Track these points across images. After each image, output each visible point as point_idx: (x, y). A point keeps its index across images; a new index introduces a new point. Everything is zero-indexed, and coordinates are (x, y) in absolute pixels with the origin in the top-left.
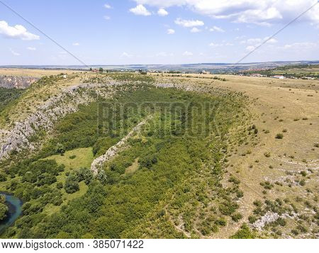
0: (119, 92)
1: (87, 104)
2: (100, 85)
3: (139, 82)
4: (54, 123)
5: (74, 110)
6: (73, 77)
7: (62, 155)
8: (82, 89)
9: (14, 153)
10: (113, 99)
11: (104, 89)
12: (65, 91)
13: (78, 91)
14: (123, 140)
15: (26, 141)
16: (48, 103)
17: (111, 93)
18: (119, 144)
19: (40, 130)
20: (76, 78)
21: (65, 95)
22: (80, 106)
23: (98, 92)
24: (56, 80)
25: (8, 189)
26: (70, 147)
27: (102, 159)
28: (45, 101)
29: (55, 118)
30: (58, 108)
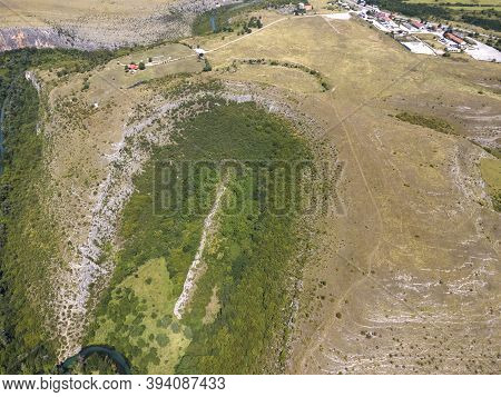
0: (177, 125)
1: (141, 170)
2: (149, 121)
3: (202, 94)
4: (114, 225)
5: (129, 191)
6: (109, 106)
7: (136, 276)
8: (129, 140)
9: (92, 285)
10: (170, 143)
11: (156, 125)
12: (110, 158)
13: (126, 149)
14: (198, 256)
15: (96, 267)
16: (100, 196)
17: (166, 131)
18: (194, 265)
19: (104, 245)
20: (113, 107)
21: (113, 168)
22: (135, 179)
23: (149, 137)
24: (85, 112)
25: (106, 340)
26: (142, 261)
27: (183, 299)
28: (95, 193)
29: (113, 218)
30: (112, 200)
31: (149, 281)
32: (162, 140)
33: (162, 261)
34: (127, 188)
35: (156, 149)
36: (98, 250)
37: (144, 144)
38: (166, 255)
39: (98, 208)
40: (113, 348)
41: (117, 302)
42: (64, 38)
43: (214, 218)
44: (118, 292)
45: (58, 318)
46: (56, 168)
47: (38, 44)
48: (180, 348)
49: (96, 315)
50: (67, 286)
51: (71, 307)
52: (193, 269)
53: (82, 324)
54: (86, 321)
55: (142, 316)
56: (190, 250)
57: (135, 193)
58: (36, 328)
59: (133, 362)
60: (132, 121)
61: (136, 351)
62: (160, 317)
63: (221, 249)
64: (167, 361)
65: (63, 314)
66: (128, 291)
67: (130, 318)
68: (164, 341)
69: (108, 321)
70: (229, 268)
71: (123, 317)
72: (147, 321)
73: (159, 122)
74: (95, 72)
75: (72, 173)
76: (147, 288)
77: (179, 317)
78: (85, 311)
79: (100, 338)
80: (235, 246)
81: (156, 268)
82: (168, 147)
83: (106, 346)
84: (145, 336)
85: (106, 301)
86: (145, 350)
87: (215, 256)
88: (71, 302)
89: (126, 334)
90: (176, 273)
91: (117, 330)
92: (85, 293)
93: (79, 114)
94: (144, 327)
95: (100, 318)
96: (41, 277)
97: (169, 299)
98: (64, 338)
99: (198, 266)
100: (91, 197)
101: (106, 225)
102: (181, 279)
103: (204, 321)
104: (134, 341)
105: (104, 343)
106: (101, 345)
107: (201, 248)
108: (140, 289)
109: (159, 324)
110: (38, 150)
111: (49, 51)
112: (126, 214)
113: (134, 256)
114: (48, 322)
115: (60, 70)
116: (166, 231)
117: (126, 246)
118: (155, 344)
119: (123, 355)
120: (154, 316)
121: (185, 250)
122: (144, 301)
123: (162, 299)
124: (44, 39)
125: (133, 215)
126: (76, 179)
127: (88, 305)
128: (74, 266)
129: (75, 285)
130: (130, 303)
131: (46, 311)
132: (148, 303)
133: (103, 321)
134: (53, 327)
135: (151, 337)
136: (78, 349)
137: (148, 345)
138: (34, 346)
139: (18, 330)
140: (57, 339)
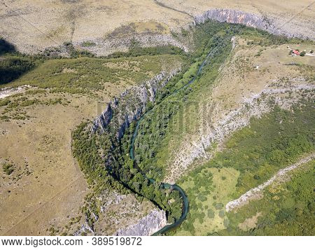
0: (302, 101)
1: (259, 116)
2: (284, 90)
4: (225, 137)
5: (245, 124)
6: (264, 71)
7: (219, 171)
8: (263, 95)
9: (196, 159)
10: (289, 110)
11: (287, 95)
12: (246, 100)
13: (258, 100)
14: (261, 187)
15: (204, 152)
16: (228, 118)
17: (291, 101)
18: (255, 189)
19: (214, 143)
20: (266, 72)
21: (244, 106)
22: (252, 119)
23: (278, 100)
24: (249, 69)
25: (186, 190)
26: (227, 165)
27: (235, 202)
28: (226, 115)
29: (227, 133)
30: (233, 123)
31: (224, 178)
32: (285, 105)
33: (238, 173)
34: (245, 122)
35: (277, 109)
36: (209, 144)
37: (271, 102)
38: (242, 171)
39: (223, 123)
40: (187, 196)
41: (202, 176)
42: (265, 23)
43: (288, 173)
44: (206, 172)
45: (174, 162)
46: (216, 91)
47: (248, 24)
48: (217, 226)
49: (189, 174)
50: (186, 151)
51: (182, 161)
52: (253, 192)
53: (181, 173)
54: (184, 174)
55: (208, 193)
56: (258, 180)
57: (247, 127)
58: (164, 160)
59: (191, 211)
60: (273, 85)
61: (195, 207)
62: (217, 201)
63: (279, 195)
64: (205, 226)
65: (177, 162)
66: (211, 175)
67: (202, 189)
68: (211, 215)
69: (192, 182)
70: (278, 210)
71: (200, 185)
72: (209, 197)
73: (290, 93)
74: (269, 48)
75: (222, 98)
76: (220, 181)
77: (227, 210)
78: (186, 168)
79: (184, 186)
80: (292, 201)
81: (232, 175)
82: (286, 112)
84: (204, 204)
85: (197, 171)
86: (199, 210)
87: (272, 195)
88: (183, 159)
89: (196, 195)
90: (241, 186)
91: (194, 189)
92: (191, 160)
93: (245, 68)
94: (206, 199)
95: (190, 177)
96: (179, 139)
97: (228, 196)
98: (171, 173)
99: (257, 192)
100: (223, 115)
101: (221, 134)
102: (242, 191)
103: (240, 225)
104: (197, 201)
105: (185, 190)
106: (182, 190)
107: (266, 184)
108: (216, 178)
109: (214, 204)
110: (214, 79)
111: (252, 29)
112: (235, 135)
113: (225, 160)
114: (170, 161)
115: (250, 41)
116: (251, 159)
117: (224, 152)
118: (206, 212)
119: (189, 203)
120: (214, 198)
121: (255, 178)
122: (215, 187)
123: (224, 193)
124: (253, 21)
125: (239, 138)
126: (222, 102)
127: (189, 167)
128: (194, 143)
129: (189, 153)
130: (207, 181)
131: (172, 155)
132: (216, 189)
133: (191, 180)
134: (170, 165)
135: (206, 207)
136: (173, 183)
137: (202, 209)
138: (159, 166)
139: (158, 155)
140: (168, 171)
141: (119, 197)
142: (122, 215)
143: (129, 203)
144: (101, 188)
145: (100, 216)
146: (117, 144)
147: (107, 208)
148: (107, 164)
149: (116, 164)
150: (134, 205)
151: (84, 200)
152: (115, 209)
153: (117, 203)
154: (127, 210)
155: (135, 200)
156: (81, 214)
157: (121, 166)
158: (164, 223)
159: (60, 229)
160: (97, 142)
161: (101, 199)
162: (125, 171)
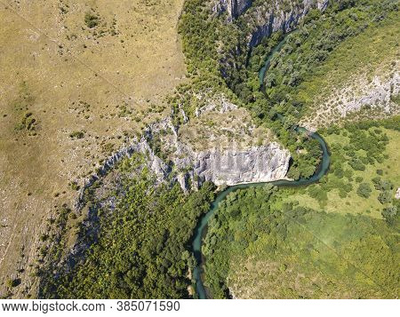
9: (368, 107)
15: (387, 99)
25: (332, 145)
40: (330, 154)
41: (368, 135)
45: (327, 101)
48: (368, 211)
49: (346, 126)
50: (355, 89)
51: (341, 103)
53: (333, 119)
54: (337, 122)
55: (372, 162)
58: (311, 94)
59: (329, 175)
61: (340, 173)
62: (383, 178)
64: (348, 204)
65: (332, 102)
66: (385, 139)
67: (362, 153)
69: (347, 138)
72: (370, 169)
77: (397, 196)
78: (344, 116)
79: (331, 140)
83: (328, 148)
84: (356, 174)
85: (362, 126)
86: (345, 180)
88: (344, 100)
89: (347, 157)
91: (346, 149)
92: (359, 106)
94: (363, 169)
95: (345, 130)
98: (316, 114)
104: (346, 167)
105: (329, 145)
109: (375, 181)
114: (320, 97)
118: (356, 185)
119: (330, 164)
120: (379, 172)
122: (386, 157)
127: (350, 115)
128: (376, 80)
129: (360, 93)
131: (327, 90)
132: (387, 162)
133: (345, 134)
134: (318, 103)
135: (359, 180)
136: (314, 129)
137: (351, 180)
138: (299, 100)
139: (303, 84)
140: (312, 111)
141: (226, 105)
142: (224, 131)
143: (239, 119)
144: (203, 82)
145: (192, 120)
146: (244, 50)
147: (205, 113)
148: (223, 65)
149: (235, 74)
150: (245, 125)
151: (175, 89)
152: (216, 119)
153: (221, 112)
154: (234, 127)
155: (249, 118)
156: (165, 104)
157: (240, 81)
158: (281, 174)
159: (134, 112)
160: (217, 31)
161: (199, 97)
162: (246, 89)
